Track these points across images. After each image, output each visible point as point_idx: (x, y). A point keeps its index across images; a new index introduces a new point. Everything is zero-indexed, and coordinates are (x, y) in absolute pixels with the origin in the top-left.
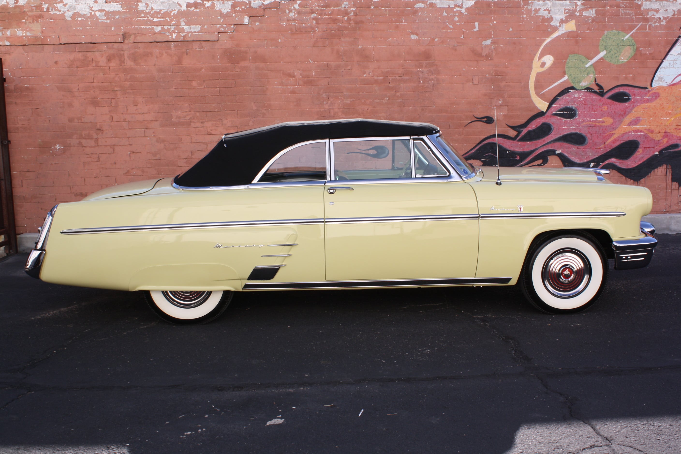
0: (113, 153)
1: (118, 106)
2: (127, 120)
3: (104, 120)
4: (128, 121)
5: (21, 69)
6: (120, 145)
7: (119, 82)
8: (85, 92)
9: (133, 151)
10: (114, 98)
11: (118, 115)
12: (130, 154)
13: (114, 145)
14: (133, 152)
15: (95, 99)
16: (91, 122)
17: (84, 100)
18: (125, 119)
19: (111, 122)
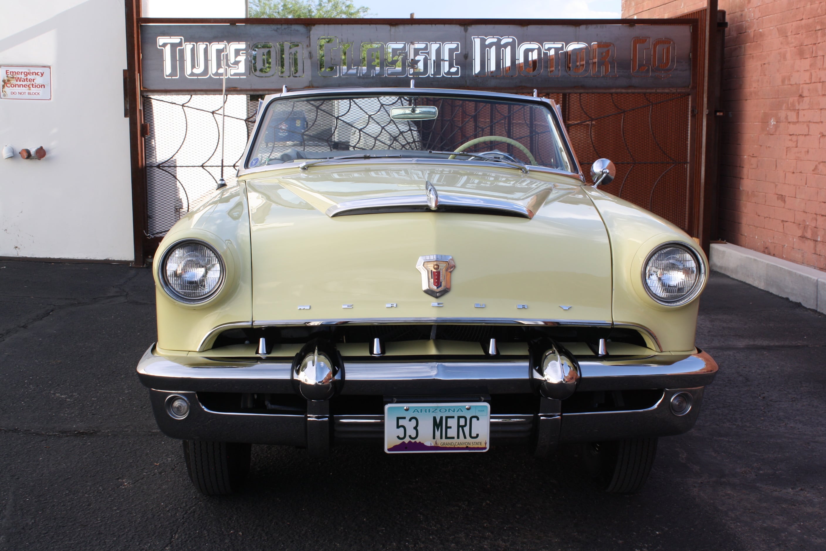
0: (808, 135)
1: (817, 57)
2: (821, 81)
3: (805, 81)
4: (823, 82)
5: (759, 6)
6: (814, 122)
7: (821, 16)
8: (796, 35)
9: (822, 133)
10: (815, 44)
11: (816, 72)
12: (820, 137)
13: (810, 122)
14: (823, 136)
15: (802, 47)
16: (796, 84)
17: (794, 48)
18: (820, 79)
19: (810, 83)
